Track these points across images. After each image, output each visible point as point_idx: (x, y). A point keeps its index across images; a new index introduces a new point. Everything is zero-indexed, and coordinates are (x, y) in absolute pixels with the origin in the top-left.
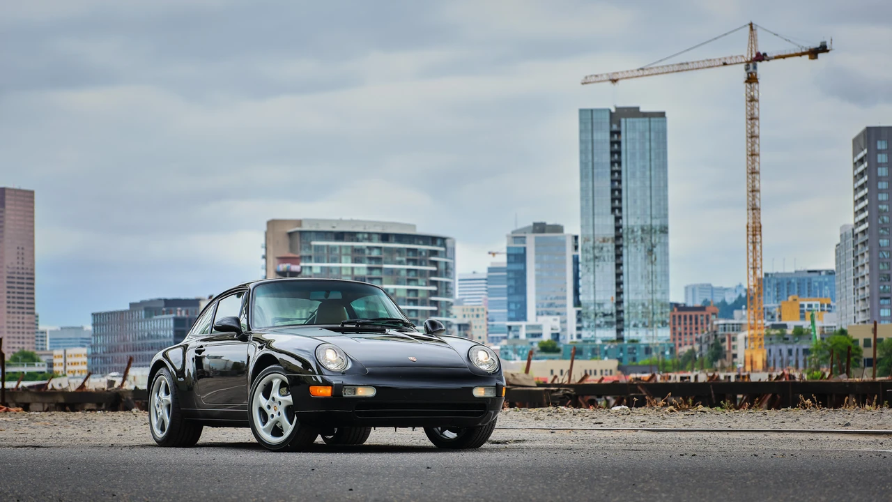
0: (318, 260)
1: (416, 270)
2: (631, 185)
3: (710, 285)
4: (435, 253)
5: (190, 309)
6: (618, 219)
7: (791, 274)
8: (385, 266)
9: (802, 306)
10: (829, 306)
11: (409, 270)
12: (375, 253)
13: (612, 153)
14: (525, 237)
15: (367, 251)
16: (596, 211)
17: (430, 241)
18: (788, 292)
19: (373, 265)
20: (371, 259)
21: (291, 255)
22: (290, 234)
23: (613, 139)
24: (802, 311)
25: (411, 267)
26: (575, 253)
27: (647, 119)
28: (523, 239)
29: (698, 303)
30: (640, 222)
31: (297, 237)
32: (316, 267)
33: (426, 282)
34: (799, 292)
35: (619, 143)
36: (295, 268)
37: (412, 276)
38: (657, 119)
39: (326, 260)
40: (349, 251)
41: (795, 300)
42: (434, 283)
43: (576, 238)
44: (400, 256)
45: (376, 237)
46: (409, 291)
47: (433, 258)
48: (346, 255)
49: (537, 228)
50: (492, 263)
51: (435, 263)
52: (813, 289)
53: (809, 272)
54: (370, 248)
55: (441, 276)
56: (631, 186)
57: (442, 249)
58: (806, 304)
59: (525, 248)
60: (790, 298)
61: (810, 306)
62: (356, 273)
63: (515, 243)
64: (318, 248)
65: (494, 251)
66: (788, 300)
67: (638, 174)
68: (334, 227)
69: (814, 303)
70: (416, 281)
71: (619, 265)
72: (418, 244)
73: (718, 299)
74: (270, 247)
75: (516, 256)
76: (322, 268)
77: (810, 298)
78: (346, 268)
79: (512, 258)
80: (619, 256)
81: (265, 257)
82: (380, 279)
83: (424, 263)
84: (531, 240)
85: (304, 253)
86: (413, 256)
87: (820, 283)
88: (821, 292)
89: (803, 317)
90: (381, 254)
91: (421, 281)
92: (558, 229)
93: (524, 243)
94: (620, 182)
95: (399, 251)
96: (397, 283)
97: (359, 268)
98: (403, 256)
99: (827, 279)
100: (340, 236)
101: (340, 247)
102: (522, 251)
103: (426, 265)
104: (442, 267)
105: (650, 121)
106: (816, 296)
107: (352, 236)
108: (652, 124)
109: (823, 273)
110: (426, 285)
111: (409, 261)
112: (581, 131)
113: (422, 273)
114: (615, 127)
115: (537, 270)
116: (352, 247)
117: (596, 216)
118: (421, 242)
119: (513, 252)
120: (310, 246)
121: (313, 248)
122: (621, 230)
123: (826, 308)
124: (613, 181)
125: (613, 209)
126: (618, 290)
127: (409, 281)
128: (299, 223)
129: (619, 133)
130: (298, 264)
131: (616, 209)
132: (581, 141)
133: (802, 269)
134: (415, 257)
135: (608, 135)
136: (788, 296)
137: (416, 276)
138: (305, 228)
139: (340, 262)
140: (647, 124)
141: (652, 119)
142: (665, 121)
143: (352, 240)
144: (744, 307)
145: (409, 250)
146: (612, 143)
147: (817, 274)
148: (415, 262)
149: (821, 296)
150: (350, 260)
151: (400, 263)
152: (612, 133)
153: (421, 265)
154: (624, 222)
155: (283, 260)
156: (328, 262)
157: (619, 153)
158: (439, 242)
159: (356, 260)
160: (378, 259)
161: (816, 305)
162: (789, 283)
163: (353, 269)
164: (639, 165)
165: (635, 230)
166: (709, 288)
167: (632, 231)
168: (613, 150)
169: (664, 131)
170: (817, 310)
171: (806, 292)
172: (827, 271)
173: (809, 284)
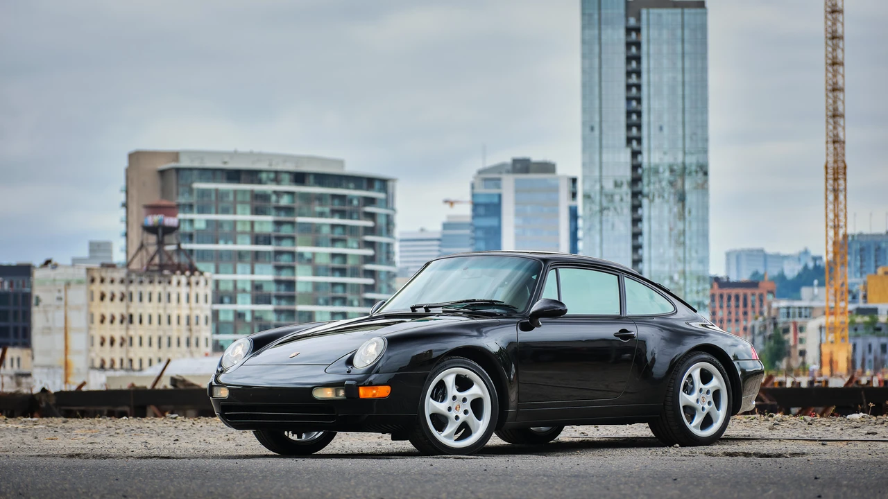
0: (202, 211)
1: (344, 226)
2: (655, 104)
3: (762, 251)
4: (371, 201)
5: (15, 279)
6: (635, 154)
7: (881, 235)
8: (300, 219)
11: (333, 226)
12: (285, 201)
13: (629, 59)
14: (499, 179)
15: (274, 198)
16: (604, 142)
17: (365, 184)
18: (876, 261)
19: (283, 218)
20: (279, 209)
21: (165, 203)
22: (162, 173)
23: (629, 40)
25: (336, 221)
26: (572, 203)
27: (679, 11)
28: (497, 182)
29: (745, 277)
30: (668, 159)
31: (173, 176)
32: (200, 220)
33: (359, 244)
35: (638, 45)
36: (170, 221)
37: (338, 233)
38: (693, 11)
39: (213, 210)
40: (248, 198)
41: (886, 274)
42: (371, 245)
43: (574, 181)
44: (321, 205)
45: (286, 177)
46: (334, 256)
47: (369, 209)
48: (243, 202)
49: (518, 166)
50: (449, 217)
51: (372, 216)
54: (278, 193)
55: (380, 235)
56: (655, 107)
57: (381, 195)
59: (500, 196)
60: (880, 271)
62: (257, 229)
63: (486, 187)
64: (204, 193)
65: (453, 198)
66: (876, 272)
67: (665, 91)
68: (225, 163)
70: (343, 241)
71: (636, 221)
72: (348, 188)
73: (773, 271)
74: (133, 192)
75: (487, 206)
76: (208, 222)
78: (244, 222)
79: (481, 210)
80: (635, 208)
81: (126, 205)
82: (292, 238)
83: (355, 216)
84: (508, 184)
85: (182, 200)
86: (341, 205)
90: (293, 202)
91: (352, 242)
92: (548, 168)
93: (499, 187)
94: (639, 100)
95: (320, 198)
96: (317, 244)
97: (261, 223)
98: (326, 206)
100: (234, 175)
101: (235, 192)
102: (496, 200)
103: (359, 219)
104: (382, 221)
105: (683, 14)
107: (252, 175)
108: (686, 17)
110: (359, 248)
111: (334, 212)
112: (584, 28)
113: (352, 230)
114: (632, 21)
115: (517, 227)
116: (252, 191)
117: (604, 150)
118: (351, 185)
119: (481, 200)
120: (191, 191)
121: (195, 193)
122: (640, 171)
124: (629, 99)
125: (629, 140)
126: (636, 257)
127: (334, 241)
128: (176, 156)
129: (638, 30)
130: (174, 215)
131: (634, 141)
132: (584, 42)
134: (342, 207)
135: (622, 32)
136: (877, 267)
137: (344, 234)
138: (184, 163)
139: (235, 213)
140: (679, 17)
141: (686, 11)
142: (706, 14)
143: (252, 182)
144: (816, 282)
145: (334, 196)
146: (629, 45)
148: (343, 214)
150: (248, 209)
151: (322, 215)
152: (629, 30)
153: (351, 218)
154: (644, 159)
155: (154, 209)
156: (217, 213)
157: (638, 59)
158: (377, 185)
159: (257, 211)
160: (289, 210)
162: (878, 249)
163: (252, 223)
164: (667, 77)
165: (661, 170)
166: (761, 255)
167: (656, 172)
168: (629, 55)
169: (703, 28)
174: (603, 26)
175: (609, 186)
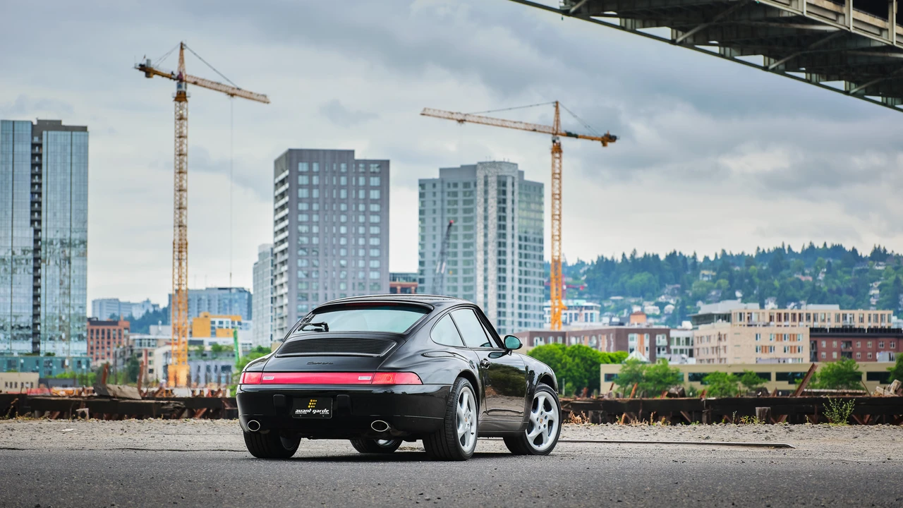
2: (51, 197)
3: (117, 300)
6: (37, 231)
7: (201, 290)
9: (213, 323)
10: (240, 323)
13: (33, 166)
16: (15, 223)
18: (198, 308)
23: (34, 152)
27: (69, 133)
29: (105, 318)
30: (59, 236)
34: (209, 308)
35: (40, 156)
38: (78, 133)
41: (206, 317)
52: (222, 305)
53: (220, 289)
56: (51, 199)
58: (217, 321)
60: (202, 315)
61: (221, 323)
66: (198, 316)
67: (58, 188)
69: (225, 320)
71: (37, 278)
73: (125, 314)
77: (221, 314)
80: (36, 269)
87: (230, 301)
88: (230, 310)
89: (214, 334)
94: (40, 194)
99: (237, 297)
105: (72, 135)
106: (226, 313)
108: (74, 137)
109: (233, 291)
114: (36, 140)
117: (14, 228)
122: (40, 243)
123: (236, 325)
124: (33, 193)
125: (32, 222)
126: (36, 303)
129: (40, 146)
131: (36, 222)
133: (213, 287)
135: (29, 147)
136: (199, 312)
140: (69, 137)
141: (74, 133)
142: (88, 136)
144: (160, 322)
146: (33, 156)
147: (227, 292)
149: (231, 313)
152: (33, 146)
154: (43, 235)
157: (40, 165)
162: (200, 299)
164: (59, 178)
165: (54, 243)
166: (115, 302)
167: (51, 243)
168: (33, 162)
169: (86, 147)
170: (227, 327)
171: (217, 310)
172: (237, 289)
173: (219, 300)
174: (15, 143)
175: (19, 253)
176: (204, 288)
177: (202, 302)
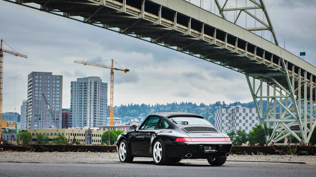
7: (4, 113)
9: (8, 123)
10: (15, 123)
18: (3, 118)
24: (8, 124)
34: (6, 119)
41: (5, 121)
52: (10, 118)
53: (10, 113)
58: (9, 122)
60: (4, 120)
61: (10, 123)
66: (3, 121)
69: (11, 122)
77: (10, 120)
87: (13, 116)
88: (13, 119)
89: (8, 126)
106: (11, 120)
109: (14, 114)
123: (15, 124)
133: (8, 112)
147: (12, 114)
149: (13, 120)
161: (12, 123)
162: (3, 116)
170: (12, 124)
171: (9, 119)
172: (15, 113)
173: (9, 116)
176: (5, 113)
177: (4, 117)
